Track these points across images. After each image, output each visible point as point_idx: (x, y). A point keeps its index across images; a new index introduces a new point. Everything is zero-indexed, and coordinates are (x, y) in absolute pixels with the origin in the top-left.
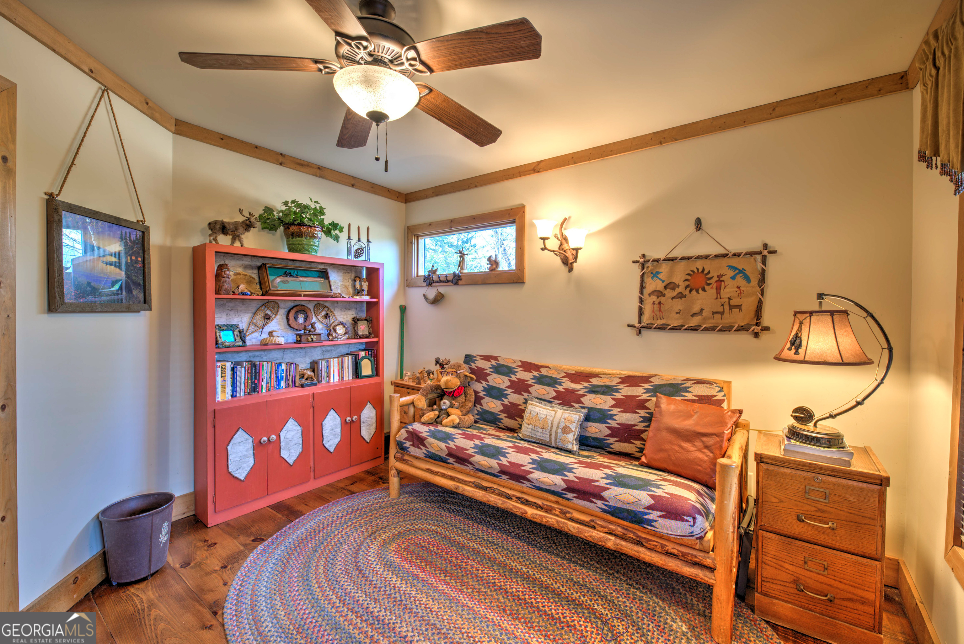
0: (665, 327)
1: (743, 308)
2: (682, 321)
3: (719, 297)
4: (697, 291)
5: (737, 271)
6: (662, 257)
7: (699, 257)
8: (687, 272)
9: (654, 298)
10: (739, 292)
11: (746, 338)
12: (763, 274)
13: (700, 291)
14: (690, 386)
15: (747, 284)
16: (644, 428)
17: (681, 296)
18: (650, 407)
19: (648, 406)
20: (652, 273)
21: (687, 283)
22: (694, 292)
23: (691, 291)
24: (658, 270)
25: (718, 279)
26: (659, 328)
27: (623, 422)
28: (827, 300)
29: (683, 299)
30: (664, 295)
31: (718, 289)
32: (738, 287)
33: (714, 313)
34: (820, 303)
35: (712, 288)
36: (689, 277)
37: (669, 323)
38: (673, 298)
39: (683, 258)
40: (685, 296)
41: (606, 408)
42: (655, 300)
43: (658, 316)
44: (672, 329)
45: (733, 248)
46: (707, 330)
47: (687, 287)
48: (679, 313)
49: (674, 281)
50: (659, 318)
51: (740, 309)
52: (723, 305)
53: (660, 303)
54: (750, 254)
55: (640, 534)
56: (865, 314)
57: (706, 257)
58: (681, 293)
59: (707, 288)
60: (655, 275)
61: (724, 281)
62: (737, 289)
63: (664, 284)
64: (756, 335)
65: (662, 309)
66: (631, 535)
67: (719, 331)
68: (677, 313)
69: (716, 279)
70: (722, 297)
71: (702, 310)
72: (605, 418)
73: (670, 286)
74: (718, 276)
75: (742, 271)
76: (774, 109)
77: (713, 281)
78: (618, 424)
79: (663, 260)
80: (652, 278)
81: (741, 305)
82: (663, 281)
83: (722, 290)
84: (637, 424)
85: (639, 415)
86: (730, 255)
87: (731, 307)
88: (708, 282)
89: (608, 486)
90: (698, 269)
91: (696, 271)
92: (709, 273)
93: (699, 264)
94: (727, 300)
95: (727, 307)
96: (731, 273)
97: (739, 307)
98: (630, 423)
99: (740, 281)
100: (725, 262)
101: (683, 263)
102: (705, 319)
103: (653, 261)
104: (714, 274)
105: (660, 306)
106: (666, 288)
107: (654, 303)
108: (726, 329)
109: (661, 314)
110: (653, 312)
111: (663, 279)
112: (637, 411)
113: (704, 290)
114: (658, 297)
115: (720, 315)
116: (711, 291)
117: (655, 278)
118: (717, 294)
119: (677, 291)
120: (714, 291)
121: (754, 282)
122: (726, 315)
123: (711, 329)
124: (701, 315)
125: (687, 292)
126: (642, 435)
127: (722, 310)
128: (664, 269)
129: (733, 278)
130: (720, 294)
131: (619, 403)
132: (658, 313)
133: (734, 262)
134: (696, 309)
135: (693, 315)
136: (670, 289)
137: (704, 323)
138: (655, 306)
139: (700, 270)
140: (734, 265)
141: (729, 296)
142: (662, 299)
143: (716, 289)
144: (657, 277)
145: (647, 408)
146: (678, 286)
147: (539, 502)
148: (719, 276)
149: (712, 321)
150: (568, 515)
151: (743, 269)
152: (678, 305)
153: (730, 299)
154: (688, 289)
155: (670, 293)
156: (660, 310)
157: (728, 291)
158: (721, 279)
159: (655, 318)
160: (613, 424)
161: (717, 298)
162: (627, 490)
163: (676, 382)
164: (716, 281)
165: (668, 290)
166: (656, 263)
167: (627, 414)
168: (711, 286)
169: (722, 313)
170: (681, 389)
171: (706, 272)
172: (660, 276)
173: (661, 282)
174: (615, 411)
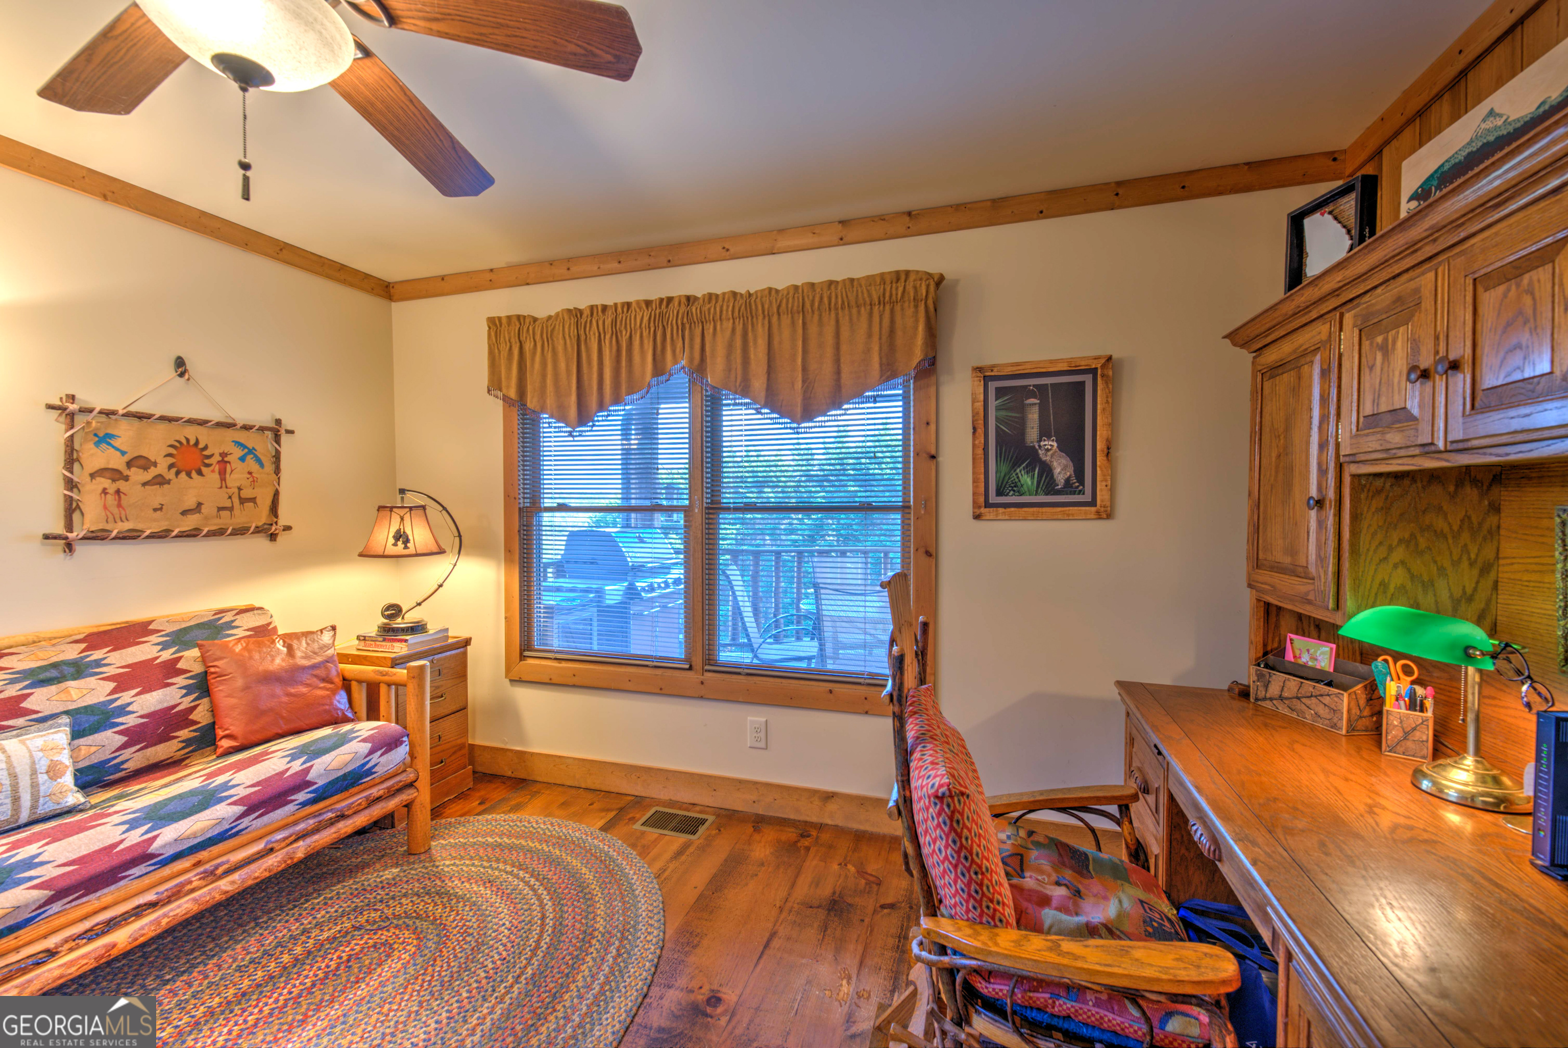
0: (135, 534)
1: (258, 501)
2: (167, 523)
3: (224, 485)
4: (189, 474)
5: (246, 450)
6: (120, 408)
7: (190, 421)
8: (170, 443)
9: (104, 482)
10: (251, 479)
11: (261, 542)
12: (277, 457)
13: (194, 474)
14: (233, 619)
15: (261, 470)
16: (193, 704)
17: (160, 481)
18: (188, 668)
19: (184, 667)
20: (96, 435)
21: (171, 460)
22: (183, 475)
23: (178, 473)
24: (109, 431)
25: (220, 459)
26: (124, 538)
27: (153, 709)
28: (409, 495)
29: (166, 486)
30: (126, 479)
31: (222, 473)
32: (250, 473)
33: (220, 509)
34: (402, 498)
35: (213, 471)
36: (174, 451)
37: (139, 526)
38: (144, 484)
39: (163, 418)
40: (169, 482)
41: (102, 699)
42: (106, 486)
43: (117, 517)
44: (152, 536)
45: (241, 416)
46: (212, 534)
47: (171, 466)
48: (161, 509)
49: (144, 455)
50: (118, 520)
51: (255, 503)
52: (230, 497)
53: (118, 492)
54: (262, 429)
55: (338, 806)
56: (441, 508)
57: (202, 423)
58: (160, 475)
59: (204, 470)
60: (104, 439)
61: (229, 462)
62: (249, 476)
63: (127, 458)
64: (273, 537)
65: (124, 503)
66: (330, 815)
67: (230, 535)
68: (155, 510)
69: (217, 458)
70: (229, 485)
71: (199, 505)
72: (108, 718)
73: (140, 462)
74: (221, 454)
75: (251, 451)
76: (281, 250)
77: (213, 461)
78: (142, 717)
79: (123, 415)
80: (97, 444)
81: (255, 498)
82: (123, 453)
83: (228, 476)
84: (180, 701)
85: (177, 686)
86: (238, 427)
87: (243, 501)
88: (207, 461)
89: (308, 765)
90: (188, 440)
91: (184, 442)
92: (206, 448)
93: (192, 433)
94: (236, 490)
95: (236, 500)
96: (239, 452)
97: (253, 500)
98: (165, 705)
99: (251, 463)
100: (230, 435)
101: (163, 426)
102: (206, 518)
103: (101, 412)
104: (215, 450)
105: (120, 497)
106: (129, 464)
107: (105, 492)
108: (240, 532)
109: (123, 512)
110: (105, 507)
111: (124, 448)
112: (169, 681)
113: (200, 473)
114: (114, 480)
115: (228, 513)
116: (212, 476)
117: (104, 446)
118: (221, 480)
119: (153, 472)
120: (216, 476)
121: (269, 467)
122: (237, 511)
123: (218, 533)
124: (200, 512)
125: (171, 475)
126: (191, 717)
127: (230, 505)
128: (125, 433)
129: (242, 459)
130: (225, 480)
131: (122, 682)
132: (116, 511)
133: (242, 437)
134: (190, 503)
135: (184, 513)
136: (139, 467)
137: (206, 525)
138: (108, 496)
139: (192, 442)
140: (242, 441)
141: (238, 485)
142: (121, 484)
143: (220, 473)
144: (109, 444)
145: (183, 672)
146: (155, 464)
147: (150, 897)
148: (223, 455)
149: (217, 521)
150: (220, 871)
151: (254, 448)
152: (157, 495)
153: (240, 489)
154: (174, 470)
155: (138, 475)
156: (119, 505)
157: (237, 477)
158: (226, 459)
159: (111, 519)
160: (130, 721)
161: (221, 487)
162: (334, 753)
163: (206, 620)
164: (219, 462)
165: (133, 469)
166: (103, 418)
167: (154, 693)
168: (211, 468)
169: (231, 509)
170: (222, 628)
171: (201, 446)
172: (117, 443)
173: (118, 453)
174: (126, 697)
